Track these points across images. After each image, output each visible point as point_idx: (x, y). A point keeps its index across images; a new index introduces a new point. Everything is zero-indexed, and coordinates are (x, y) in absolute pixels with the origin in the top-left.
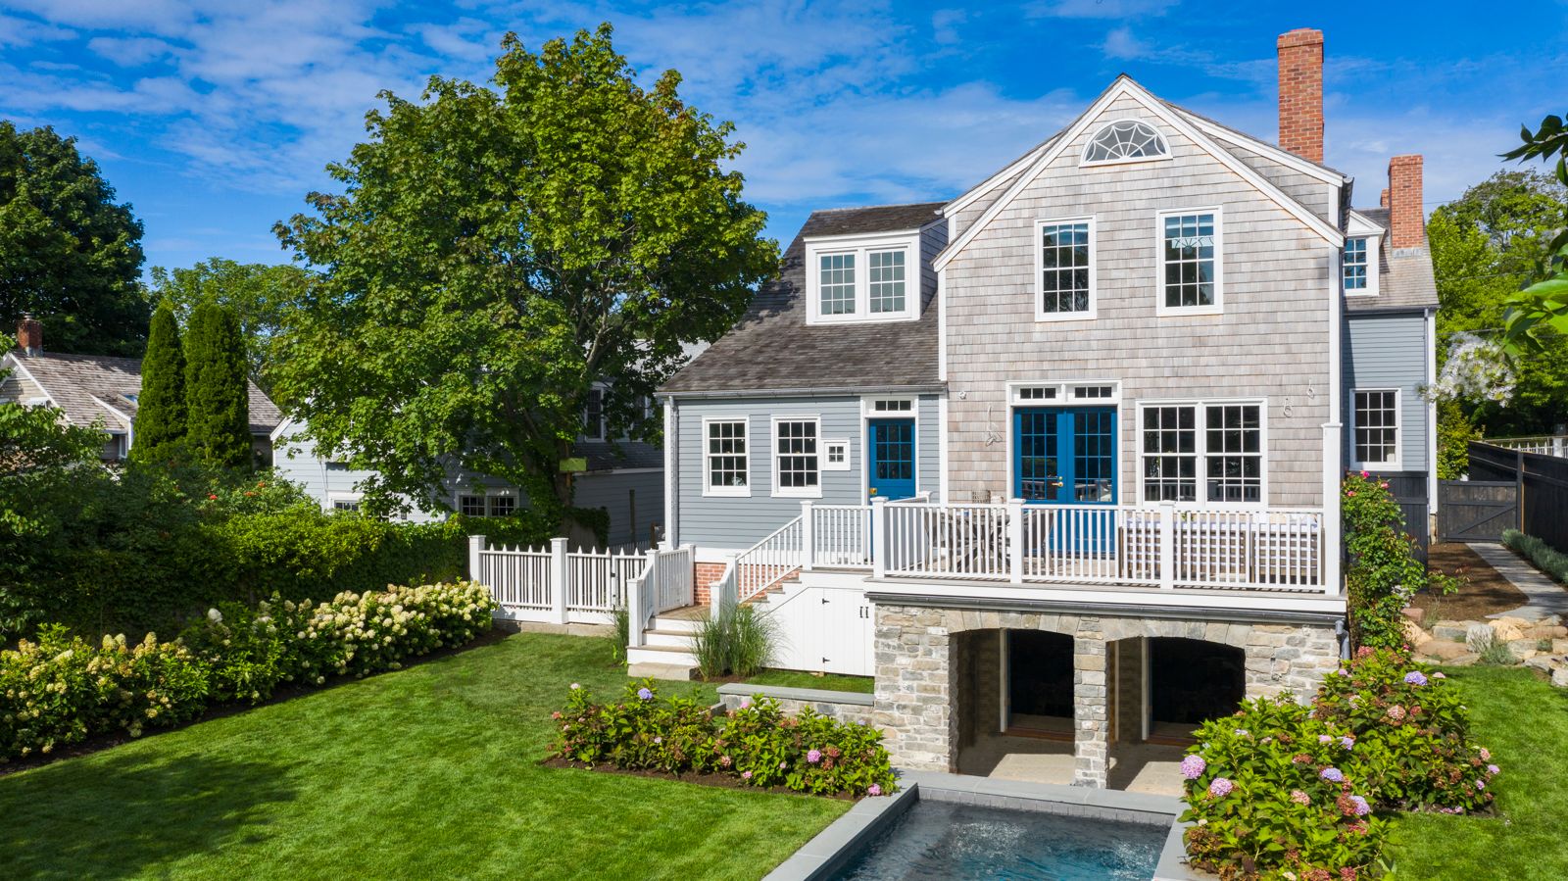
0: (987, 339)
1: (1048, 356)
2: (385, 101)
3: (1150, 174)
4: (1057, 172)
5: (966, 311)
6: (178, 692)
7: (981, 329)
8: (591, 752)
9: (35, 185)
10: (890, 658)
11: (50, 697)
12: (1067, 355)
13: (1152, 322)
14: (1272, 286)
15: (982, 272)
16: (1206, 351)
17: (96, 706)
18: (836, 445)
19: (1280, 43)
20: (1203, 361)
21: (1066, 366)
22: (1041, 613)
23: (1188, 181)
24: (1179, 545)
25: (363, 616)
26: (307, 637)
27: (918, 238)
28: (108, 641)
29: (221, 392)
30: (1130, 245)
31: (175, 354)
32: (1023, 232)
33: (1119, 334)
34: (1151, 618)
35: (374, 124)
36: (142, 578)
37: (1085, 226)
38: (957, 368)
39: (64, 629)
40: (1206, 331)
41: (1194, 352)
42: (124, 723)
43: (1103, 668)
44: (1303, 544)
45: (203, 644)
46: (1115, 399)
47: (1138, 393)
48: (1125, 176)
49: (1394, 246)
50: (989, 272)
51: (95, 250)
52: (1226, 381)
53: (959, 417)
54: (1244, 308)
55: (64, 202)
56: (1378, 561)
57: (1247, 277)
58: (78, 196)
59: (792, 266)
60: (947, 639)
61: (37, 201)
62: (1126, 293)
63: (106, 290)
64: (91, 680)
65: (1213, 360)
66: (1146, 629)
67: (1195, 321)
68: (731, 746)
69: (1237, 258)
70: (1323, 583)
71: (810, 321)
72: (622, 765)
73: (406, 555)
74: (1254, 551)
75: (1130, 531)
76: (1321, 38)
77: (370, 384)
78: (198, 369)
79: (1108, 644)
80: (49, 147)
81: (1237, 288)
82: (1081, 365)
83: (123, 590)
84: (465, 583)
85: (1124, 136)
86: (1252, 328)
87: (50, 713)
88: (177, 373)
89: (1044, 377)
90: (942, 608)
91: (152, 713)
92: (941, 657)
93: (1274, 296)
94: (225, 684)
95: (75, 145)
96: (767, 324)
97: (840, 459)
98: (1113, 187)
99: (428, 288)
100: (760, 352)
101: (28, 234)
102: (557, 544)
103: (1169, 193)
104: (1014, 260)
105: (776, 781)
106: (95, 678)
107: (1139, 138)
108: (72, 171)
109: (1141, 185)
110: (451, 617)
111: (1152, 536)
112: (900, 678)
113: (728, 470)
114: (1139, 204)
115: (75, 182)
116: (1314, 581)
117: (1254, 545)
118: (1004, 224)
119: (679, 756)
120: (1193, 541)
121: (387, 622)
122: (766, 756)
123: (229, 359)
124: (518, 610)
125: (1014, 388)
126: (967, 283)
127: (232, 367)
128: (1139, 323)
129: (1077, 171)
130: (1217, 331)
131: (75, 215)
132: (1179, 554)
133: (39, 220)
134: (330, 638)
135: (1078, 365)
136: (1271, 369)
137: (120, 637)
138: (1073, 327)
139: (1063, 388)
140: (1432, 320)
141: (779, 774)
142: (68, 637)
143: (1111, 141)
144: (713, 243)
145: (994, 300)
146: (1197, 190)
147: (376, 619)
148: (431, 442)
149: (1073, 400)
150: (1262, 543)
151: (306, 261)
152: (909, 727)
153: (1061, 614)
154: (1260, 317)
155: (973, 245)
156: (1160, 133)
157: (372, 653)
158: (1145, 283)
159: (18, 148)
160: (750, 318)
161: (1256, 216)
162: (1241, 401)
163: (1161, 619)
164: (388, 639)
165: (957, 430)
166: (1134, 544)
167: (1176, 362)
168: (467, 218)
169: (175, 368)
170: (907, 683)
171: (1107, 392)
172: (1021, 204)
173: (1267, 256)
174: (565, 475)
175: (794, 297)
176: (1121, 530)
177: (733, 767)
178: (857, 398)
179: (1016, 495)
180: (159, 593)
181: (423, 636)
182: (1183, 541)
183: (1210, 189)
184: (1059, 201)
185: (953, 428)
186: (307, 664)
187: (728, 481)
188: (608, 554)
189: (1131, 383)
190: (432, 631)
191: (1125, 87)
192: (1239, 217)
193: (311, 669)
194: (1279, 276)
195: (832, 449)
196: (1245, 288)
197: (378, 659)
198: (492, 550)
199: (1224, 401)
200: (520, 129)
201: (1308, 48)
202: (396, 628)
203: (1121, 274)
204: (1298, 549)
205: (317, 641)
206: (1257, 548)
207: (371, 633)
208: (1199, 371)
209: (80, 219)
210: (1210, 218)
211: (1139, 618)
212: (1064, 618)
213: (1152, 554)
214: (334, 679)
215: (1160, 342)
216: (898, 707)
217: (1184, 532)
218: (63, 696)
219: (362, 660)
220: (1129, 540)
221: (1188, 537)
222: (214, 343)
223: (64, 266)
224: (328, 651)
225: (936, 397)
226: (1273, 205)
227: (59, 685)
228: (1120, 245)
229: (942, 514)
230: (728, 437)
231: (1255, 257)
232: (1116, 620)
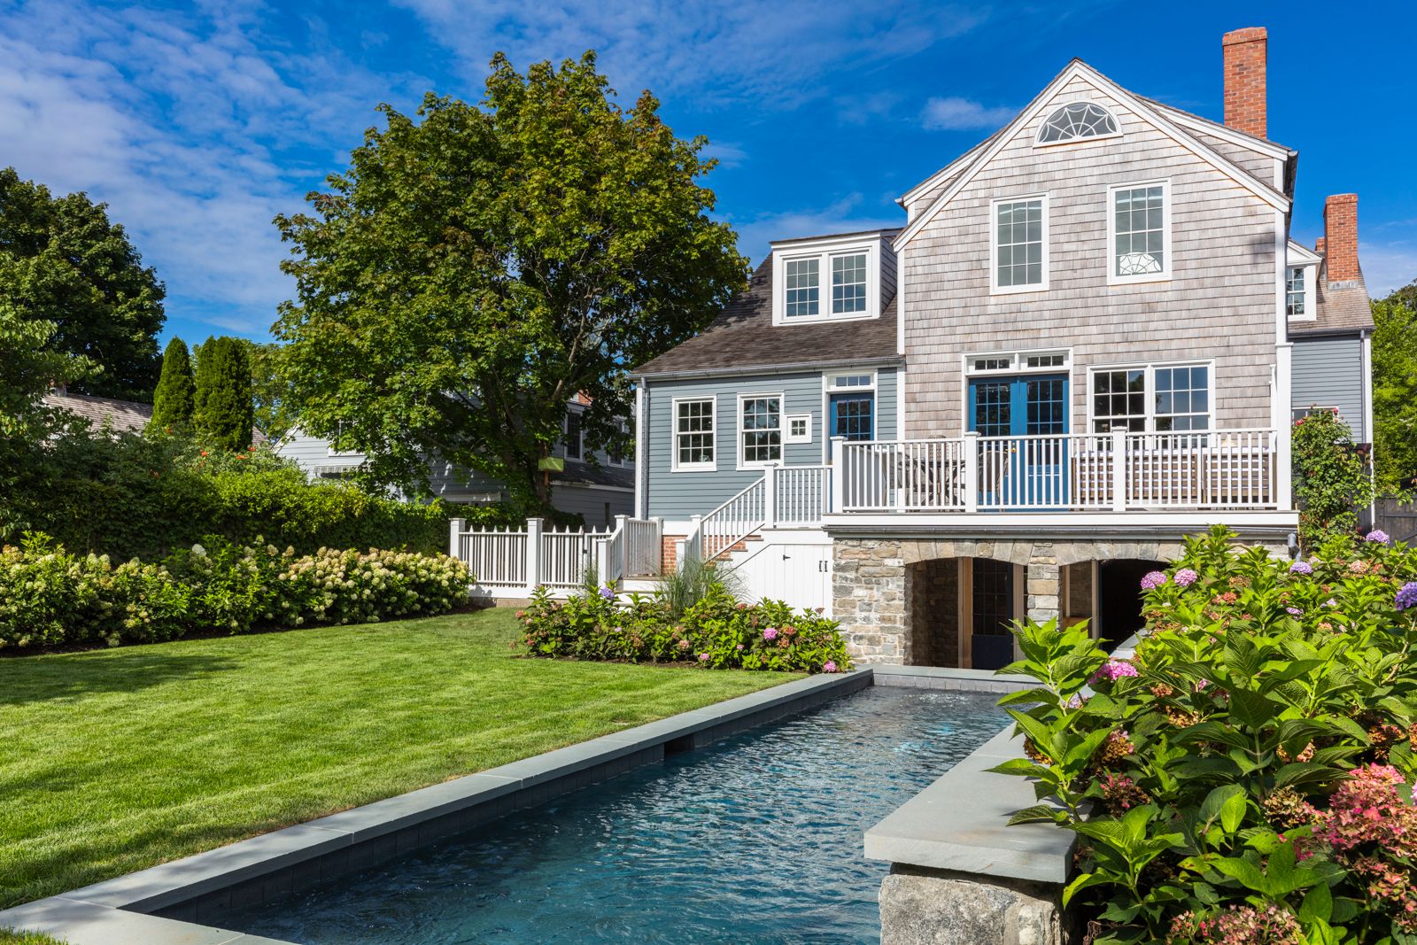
0: (942, 313)
1: (1002, 327)
2: (384, 115)
3: (1101, 151)
4: (1012, 154)
5: (924, 287)
6: (157, 610)
7: (938, 304)
8: (553, 644)
9: (66, 241)
10: (848, 591)
11: (29, 595)
12: (1019, 326)
13: (1102, 291)
14: (1220, 252)
15: (939, 250)
16: (1156, 316)
17: (74, 609)
18: (799, 419)
19: (1225, 40)
20: (1152, 326)
21: (1020, 335)
22: (995, 540)
23: (1137, 156)
24: (1131, 472)
25: (343, 568)
26: (288, 580)
27: (878, 242)
28: (92, 559)
29: (227, 416)
30: (1081, 219)
31: (186, 381)
32: (979, 211)
33: (1070, 303)
34: (1103, 541)
35: (373, 141)
36: (129, 510)
37: (1039, 203)
38: (914, 342)
39: (48, 538)
40: (1157, 297)
41: (1143, 317)
42: (103, 633)
43: (1056, 592)
44: (1255, 465)
45: (185, 572)
46: (1067, 365)
47: (1088, 359)
48: (1078, 155)
49: (1329, 279)
50: (947, 250)
51: (118, 304)
52: (1175, 345)
53: (916, 388)
54: (1191, 274)
55: (92, 258)
56: (1330, 480)
57: (1195, 245)
58: (106, 254)
59: (759, 283)
60: (903, 570)
61: (67, 255)
62: (1078, 265)
63: (127, 340)
64: (70, 584)
65: (1162, 325)
66: (1099, 552)
67: (1144, 288)
68: (689, 632)
69: (1185, 227)
70: (1275, 500)
71: (776, 323)
72: (582, 656)
73: (389, 528)
74: (1206, 474)
75: (1082, 460)
76: (1264, 34)
77: (360, 363)
78: (206, 394)
79: (1061, 568)
80: (81, 211)
81: (1185, 255)
82: (1035, 334)
83: (110, 519)
84: (444, 556)
85: (1077, 117)
86: (1200, 293)
87: (28, 610)
88: (186, 398)
89: (998, 347)
90: (899, 540)
91: (130, 623)
92: (897, 587)
93: (1220, 262)
94: (205, 612)
95: (105, 211)
96: (735, 327)
97: (802, 432)
98: (1065, 165)
99: (417, 278)
100: (728, 345)
101: (56, 283)
102: (533, 524)
103: (1119, 167)
104: (970, 239)
105: (733, 663)
106: (76, 582)
107: (1091, 119)
108: (101, 232)
109: (1093, 162)
110: (430, 583)
111: (1104, 464)
112: (857, 610)
113: (696, 447)
114: (1089, 180)
115: (103, 240)
116: (1266, 499)
117: (1206, 468)
118: (961, 205)
119: (638, 643)
120: (1145, 468)
121: (367, 575)
122: (723, 638)
123: (236, 386)
124: (494, 588)
125: (969, 359)
126: (925, 261)
127: (238, 393)
128: (1091, 292)
129: (1030, 152)
130: (1165, 297)
131: (102, 271)
132: (1131, 481)
133: (67, 271)
134: (310, 585)
135: (1031, 334)
136: (1218, 331)
137: (105, 557)
138: (1027, 298)
139: (1017, 357)
140: (1368, 342)
141: (736, 656)
142: (51, 546)
143: (1064, 123)
144: (685, 246)
145: (950, 276)
146: (1146, 164)
147: (357, 572)
148: (413, 415)
149: (1025, 368)
150: (1214, 466)
151: (304, 254)
152: (865, 657)
153: (1015, 541)
154: (1208, 282)
155: (931, 225)
156: (1113, 112)
157: (352, 603)
158: (1096, 253)
159: (53, 210)
160: (720, 324)
161: (1204, 186)
162: (1189, 362)
163: (1113, 541)
164: (367, 592)
165: (914, 401)
166: (1086, 473)
167: (1126, 328)
168: (456, 216)
169: (185, 393)
170: (864, 614)
171: (1059, 360)
172: (977, 185)
173: (1214, 224)
174: (543, 473)
175: (760, 306)
176: (1073, 460)
177: (690, 651)
178: (819, 374)
179: (969, 429)
180: (146, 528)
181: (401, 596)
182: (1136, 468)
183: (1160, 163)
184: (1013, 181)
185: (911, 399)
186: (286, 604)
187: (696, 458)
188: (580, 532)
189: (1082, 350)
190: (410, 592)
191: (1078, 70)
192: (1187, 188)
193: (290, 610)
194: (1226, 242)
195: (795, 424)
196: (1193, 255)
197: (356, 610)
198: (471, 531)
199: (1172, 362)
200: (506, 141)
201: (1252, 45)
202: (376, 581)
203: (1073, 247)
204: (1249, 470)
205: (299, 583)
206: (1209, 471)
207: (350, 583)
208: (1148, 336)
209: (107, 275)
210: (1158, 191)
211: (1092, 541)
212: (1018, 545)
213: (1105, 481)
214: (311, 622)
215: (1111, 310)
216: (855, 638)
217: (1136, 459)
218: (41, 595)
219: (341, 611)
220: (1082, 469)
221: (1140, 463)
222: (223, 370)
223: (90, 315)
224: (306, 595)
225: (894, 370)
226: (1219, 175)
227: (38, 583)
228: (1071, 220)
229: (900, 454)
230: (696, 416)
231: (1203, 225)
232: (1068, 545)
